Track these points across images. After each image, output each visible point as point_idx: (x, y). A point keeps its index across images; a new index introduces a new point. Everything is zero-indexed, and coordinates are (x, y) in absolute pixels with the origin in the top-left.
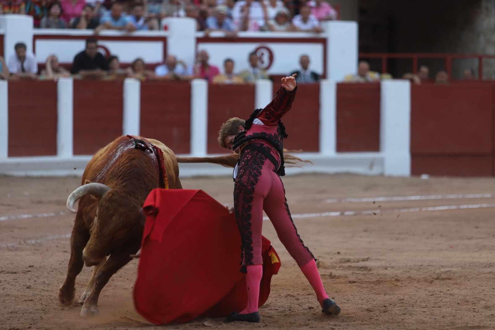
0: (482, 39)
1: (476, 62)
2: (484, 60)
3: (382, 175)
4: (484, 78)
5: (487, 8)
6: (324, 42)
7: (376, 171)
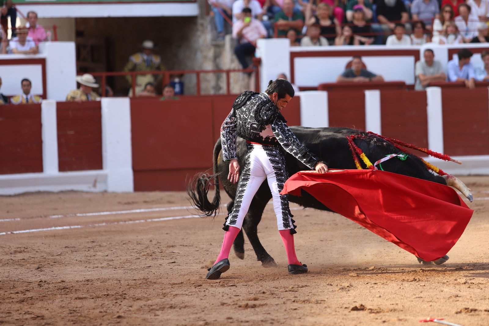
0: (199, 55)
1: (194, 77)
2: (202, 75)
3: (105, 192)
4: (203, 93)
5: (202, 25)
6: (42, 62)
7: (100, 188)
